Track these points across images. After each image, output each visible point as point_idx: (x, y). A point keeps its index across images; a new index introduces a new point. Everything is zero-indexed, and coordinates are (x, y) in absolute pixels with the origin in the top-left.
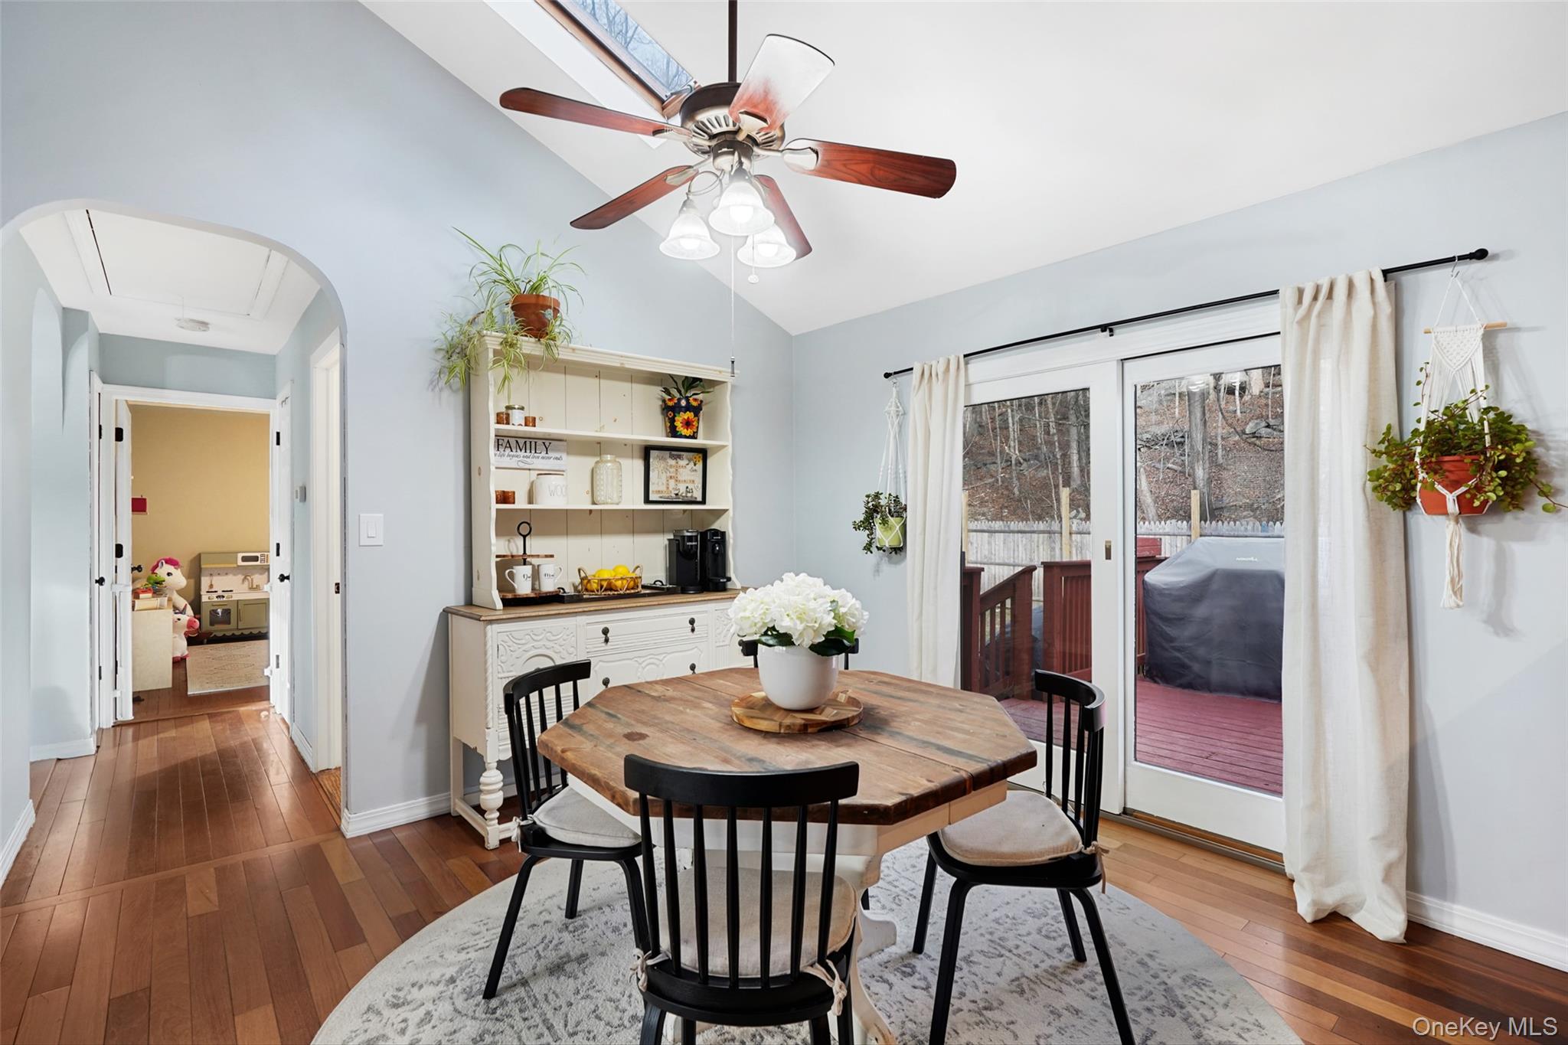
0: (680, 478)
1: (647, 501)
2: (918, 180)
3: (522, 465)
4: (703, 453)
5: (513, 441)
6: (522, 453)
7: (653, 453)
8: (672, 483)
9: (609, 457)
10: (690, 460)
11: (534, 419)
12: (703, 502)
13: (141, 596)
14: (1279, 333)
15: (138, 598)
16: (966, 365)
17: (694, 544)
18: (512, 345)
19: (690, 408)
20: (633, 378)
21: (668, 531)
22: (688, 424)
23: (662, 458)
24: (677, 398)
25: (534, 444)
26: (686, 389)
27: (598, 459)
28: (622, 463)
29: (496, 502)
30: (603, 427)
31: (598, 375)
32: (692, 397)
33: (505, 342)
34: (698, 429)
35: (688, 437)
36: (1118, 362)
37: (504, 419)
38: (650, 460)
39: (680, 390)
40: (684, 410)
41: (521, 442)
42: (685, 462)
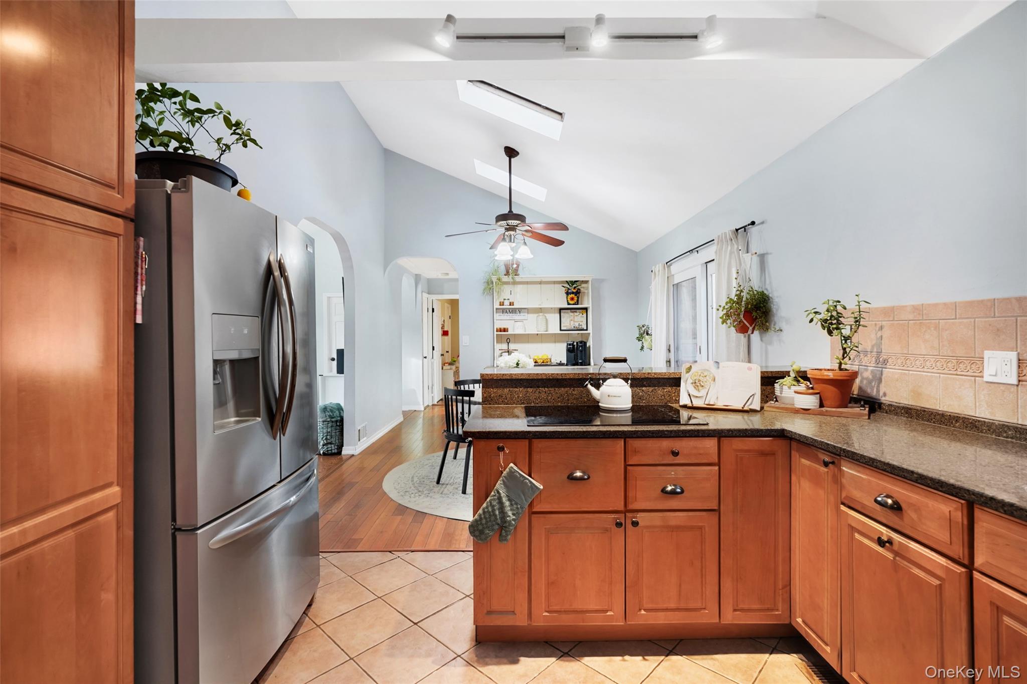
0: (576, 320)
1: (561, 330)
2: (558, 228)
3: (511, 319)
4: (586, 309)
5: (508, 310)
6: (511, 314)
7: (562, 311)
8: (572, 322)
9: (541, 314)
10: (580, 313)
11: (513, 303)
12: (587, 330)
14: (713, 260)
15: (444, 365)
16: (669, 267)
17: (571, 346)
18: (499, 279)
19: (573, 293)
20: (555, 283)
21: (567, 342)
22: (572, 299)
23: (567, 313)
24: (569, 289)
25: (514, 311)
26: (572, 285)
27: (537, 315)
28: (548, 316)
29: (497, 331)
30: (542, 303)
31: (541, 283)
32: (575, 288)
33: (497, 279)
34: (578, 300)
35: (573, 304)
36: (702, 265)
37: (502, 304)
38: (562, 314)
39: (570, 286)
40: (570, 293)
41: (511, 310)
42: (577, 314)
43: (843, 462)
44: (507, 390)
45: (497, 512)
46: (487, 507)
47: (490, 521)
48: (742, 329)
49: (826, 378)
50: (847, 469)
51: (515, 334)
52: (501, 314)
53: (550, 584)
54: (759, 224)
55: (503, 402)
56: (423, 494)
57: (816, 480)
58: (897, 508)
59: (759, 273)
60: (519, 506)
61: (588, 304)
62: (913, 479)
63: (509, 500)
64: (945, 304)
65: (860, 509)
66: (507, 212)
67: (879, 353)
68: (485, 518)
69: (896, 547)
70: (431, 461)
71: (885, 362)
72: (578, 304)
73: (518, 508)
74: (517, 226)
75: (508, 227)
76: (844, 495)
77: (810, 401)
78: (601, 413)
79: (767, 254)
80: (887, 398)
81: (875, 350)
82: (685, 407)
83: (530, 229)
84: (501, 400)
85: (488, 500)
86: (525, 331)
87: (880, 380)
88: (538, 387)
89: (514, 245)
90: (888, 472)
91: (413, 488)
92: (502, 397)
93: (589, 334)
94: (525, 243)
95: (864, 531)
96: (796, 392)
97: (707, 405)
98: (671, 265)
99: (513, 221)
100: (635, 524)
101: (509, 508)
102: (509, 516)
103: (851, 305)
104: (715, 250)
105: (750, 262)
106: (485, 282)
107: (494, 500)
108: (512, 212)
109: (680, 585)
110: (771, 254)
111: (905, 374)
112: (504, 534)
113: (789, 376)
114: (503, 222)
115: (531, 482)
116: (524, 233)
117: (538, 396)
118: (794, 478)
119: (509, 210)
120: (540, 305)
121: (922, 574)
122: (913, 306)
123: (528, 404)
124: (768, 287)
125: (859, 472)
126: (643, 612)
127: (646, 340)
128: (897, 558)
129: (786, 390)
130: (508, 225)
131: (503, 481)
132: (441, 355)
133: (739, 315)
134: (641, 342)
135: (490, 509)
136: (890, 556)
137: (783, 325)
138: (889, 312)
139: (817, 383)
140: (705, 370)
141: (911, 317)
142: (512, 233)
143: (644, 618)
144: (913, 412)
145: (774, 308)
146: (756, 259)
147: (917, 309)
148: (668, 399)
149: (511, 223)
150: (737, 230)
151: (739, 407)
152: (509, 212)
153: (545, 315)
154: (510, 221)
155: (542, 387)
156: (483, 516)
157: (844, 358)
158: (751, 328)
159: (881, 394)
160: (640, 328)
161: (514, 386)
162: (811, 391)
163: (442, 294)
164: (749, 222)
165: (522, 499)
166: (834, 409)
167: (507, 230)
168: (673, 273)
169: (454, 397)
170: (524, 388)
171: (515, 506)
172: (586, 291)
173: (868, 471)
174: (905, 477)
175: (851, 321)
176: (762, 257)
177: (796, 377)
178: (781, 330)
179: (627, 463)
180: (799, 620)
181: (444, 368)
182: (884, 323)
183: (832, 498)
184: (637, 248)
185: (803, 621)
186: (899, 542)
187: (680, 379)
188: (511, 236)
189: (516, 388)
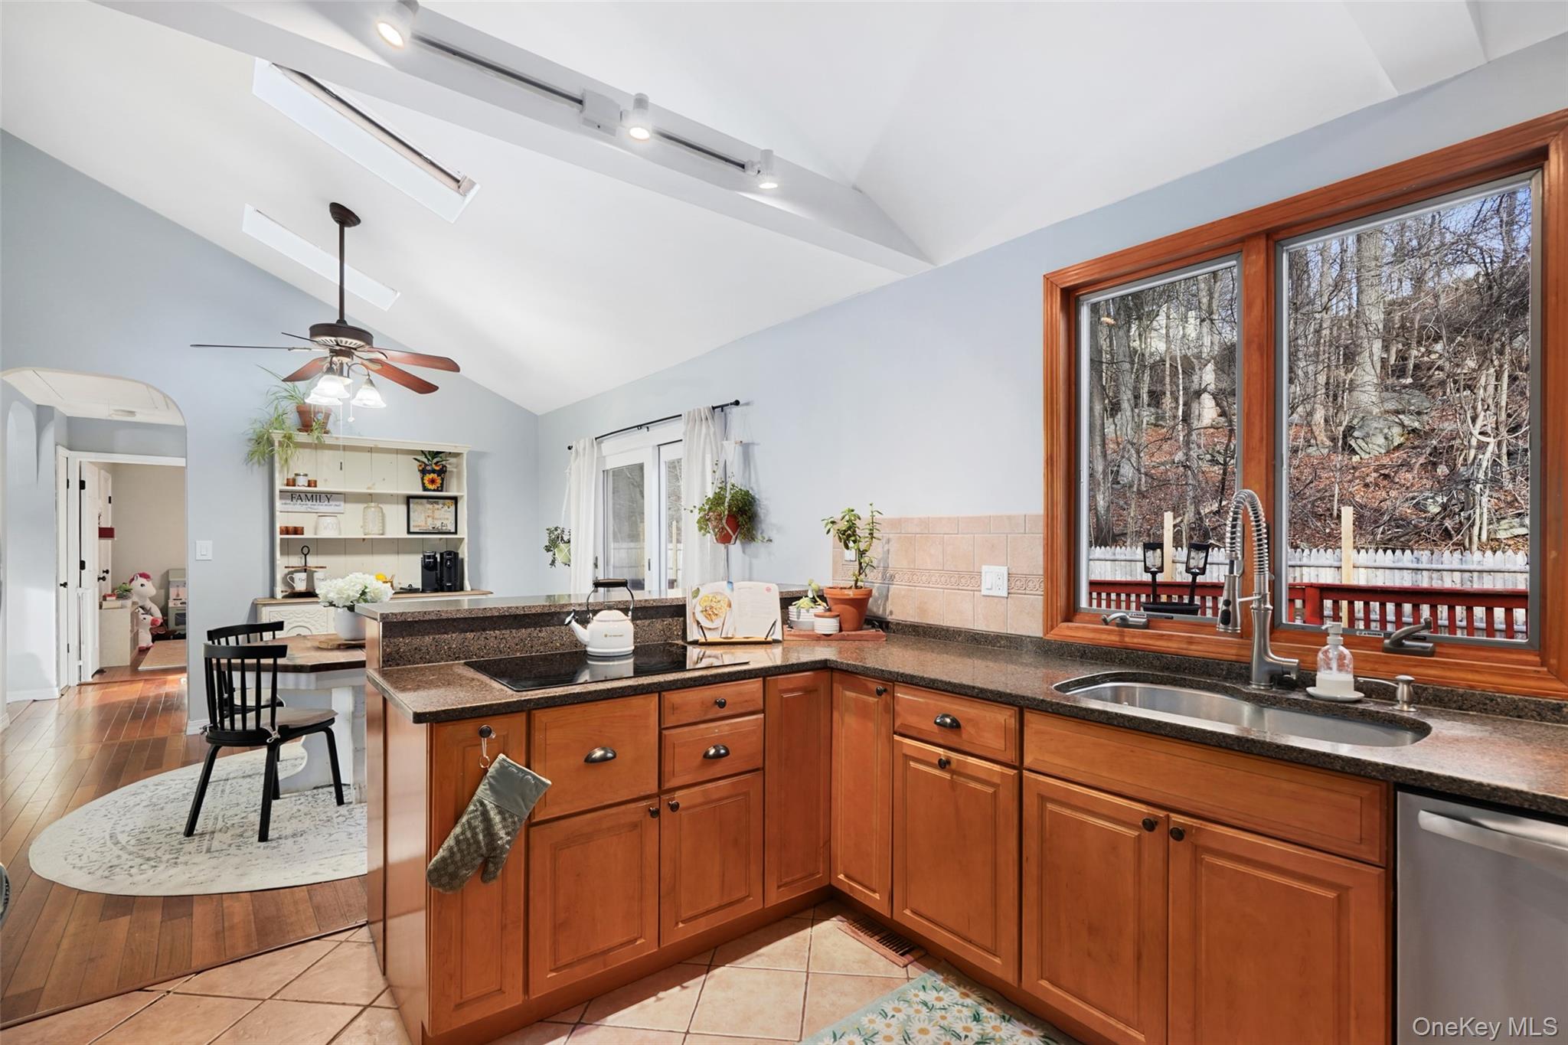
0: (437, 517)
1: (409, 532)
2: (440, 365)
3: (309, 510)
4: (455, 499)
5: (303, 495)
6: (311, 502)
7: (411, 500)
8: (430, 520)
9: (373, 504)
10: (444, 504)
11: (315, 482)
12: (456, 533)
13: (108, 598)
14: (672, 442)
15: (106, 600)
16: (599, 444)
17: (432, 560)
18: (289, 438)
19: (434, 471)
20: (398, 452)
21: (423, 552)
22: (433, 481)
23: (421, 504)
24: (426, 465)
25: (317, 497)
26: (433, 458)
27: (366, 505)
28: (386, 508)
29: (281, 534)
30: (374, 484)
31: (371, 450)
32: (436, 464)
33: (285, 437)
34: (442, 484)
35: (434, 490)
36: (653, 447)
37: (292, 482)
38: (411, 506)
39: (428, 460)
40: (429, 472)
41: (309, 495)
42: (441, 506)
43: (896, 688)
44: (428, 639)
45: (481, 837)
46: (463, 833)
47: (469, 854)
48: (725, 539)
49: (848, 597)
50: (902, 695)
51: (317, 539)
52: (289, 501)
53: (557, 928)
54: (743, 405)
55: (423, 660)
56: (161, 862)
57: (863, 712)
58: (956, 726)
59: (742, 466)
60: (516, 819)
61: (459, 489)
62: (975, 694)
63: (501, 812)
64: (949, 519)
65: (915, 734)
66: (334, 322)
67: (886, 568)
68: (460, 851)
69: (953, 766)
70: (143, 797)
71: (892, 577)
72: (441, 491)
73: (514, 823)
74: (355, 349)
75: (338, 348)
76: (898, 723)
77: (829, 626)
78: (589, 662)
79: (753, 444)
80: (893, 617)
81: (882, 565)
82: (695, 643)
83: (383, 358)
84: (418, 656)
85: (464, 819)
86: (340, 534)
87: (887, 597)
88: (484, 630)
89: (348, 381)
90: (949, 692)
91: (125, 856)
92: (420, 650)
93: (462, 540)
94: (371, 382)
95: (920, 757)
96: (816, 616)
97: (725, 638)
98: (602, 442)
99: (350, 340)
100: (675, 808)
101: (500, 826)
102: (502, 838)
103: (865, 514)
104: (683, 430)
105: (732, 453)
106: (250, 440)
107: (475, 817)
108: (345, 322)
109: (724, 875)
110: (758, 444)
111: (911, 590)
112: (493, 869)
113: (807, 596)
114: (328, 338)
115: (534, 778)
116: (365, 362)
117: (483, 643)
118: (836, 715)
119: (338, 318)
120: (369, 488)
121: (979, 786)
122: (920, 519)
123: (466, 658)
124: (753, 485)
125: (915, 696)
126: (681, 925)
127: (561, 551)
128: (955, 777)
129: (806, 614)
130: (338, 345)
131: (489, 783)
132: (99, 579)
133: (721, 519)
134: (551, 553)
135: (469, 834)
136: (947, 776)
137: (773, 534)
138: (896, 523)
139: (836, 604)
140: (717, 593)
141: (918, 530)
142: (345, 360)
143: (683, 932)
144: (920, 630)
145: (761, 512)
146: (739, 449)
147: (925, 523)
148: (668, 634)
149: (346, 342)
150: (714, 408)
151: (762, 638)
152: (338, 321)
153: (381, 505)
154: (344, 340)
155: (490, 630)
156: (455, 849)
157: (860, 574)
158: (734, 537)
159: (888, 612)
160: (550, 531)
161: (443, 630)
162: (828, 614)
163: (110, 451)
164: (733, 401)
165: (521, 807)
166: (853, 633)
167: (335, 353)
168: (604, 454)
169: (224, 661)
170: (461, 633)
171: (510, 820)
172: (455, 470)
173: (924, 694)
174: (966, 695)
175: (866, 533)
176: (746, 448)
177: (814, 598)
178: (771, 541)
179: (663, 727)
180: (841, 877)
181: (105, 604)
182: (891, 536)
183: (883, 730)
184: (539, 410)
185: (846, 876)
186: (958, 760)
187: (684, 606)
188: (342, 364)
189: (445, 633)
